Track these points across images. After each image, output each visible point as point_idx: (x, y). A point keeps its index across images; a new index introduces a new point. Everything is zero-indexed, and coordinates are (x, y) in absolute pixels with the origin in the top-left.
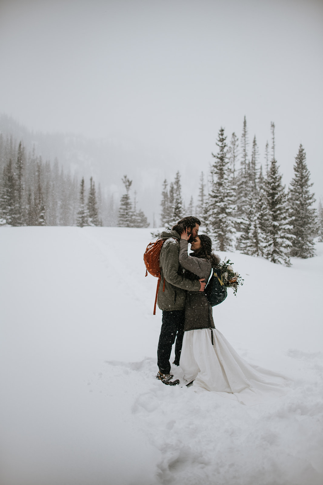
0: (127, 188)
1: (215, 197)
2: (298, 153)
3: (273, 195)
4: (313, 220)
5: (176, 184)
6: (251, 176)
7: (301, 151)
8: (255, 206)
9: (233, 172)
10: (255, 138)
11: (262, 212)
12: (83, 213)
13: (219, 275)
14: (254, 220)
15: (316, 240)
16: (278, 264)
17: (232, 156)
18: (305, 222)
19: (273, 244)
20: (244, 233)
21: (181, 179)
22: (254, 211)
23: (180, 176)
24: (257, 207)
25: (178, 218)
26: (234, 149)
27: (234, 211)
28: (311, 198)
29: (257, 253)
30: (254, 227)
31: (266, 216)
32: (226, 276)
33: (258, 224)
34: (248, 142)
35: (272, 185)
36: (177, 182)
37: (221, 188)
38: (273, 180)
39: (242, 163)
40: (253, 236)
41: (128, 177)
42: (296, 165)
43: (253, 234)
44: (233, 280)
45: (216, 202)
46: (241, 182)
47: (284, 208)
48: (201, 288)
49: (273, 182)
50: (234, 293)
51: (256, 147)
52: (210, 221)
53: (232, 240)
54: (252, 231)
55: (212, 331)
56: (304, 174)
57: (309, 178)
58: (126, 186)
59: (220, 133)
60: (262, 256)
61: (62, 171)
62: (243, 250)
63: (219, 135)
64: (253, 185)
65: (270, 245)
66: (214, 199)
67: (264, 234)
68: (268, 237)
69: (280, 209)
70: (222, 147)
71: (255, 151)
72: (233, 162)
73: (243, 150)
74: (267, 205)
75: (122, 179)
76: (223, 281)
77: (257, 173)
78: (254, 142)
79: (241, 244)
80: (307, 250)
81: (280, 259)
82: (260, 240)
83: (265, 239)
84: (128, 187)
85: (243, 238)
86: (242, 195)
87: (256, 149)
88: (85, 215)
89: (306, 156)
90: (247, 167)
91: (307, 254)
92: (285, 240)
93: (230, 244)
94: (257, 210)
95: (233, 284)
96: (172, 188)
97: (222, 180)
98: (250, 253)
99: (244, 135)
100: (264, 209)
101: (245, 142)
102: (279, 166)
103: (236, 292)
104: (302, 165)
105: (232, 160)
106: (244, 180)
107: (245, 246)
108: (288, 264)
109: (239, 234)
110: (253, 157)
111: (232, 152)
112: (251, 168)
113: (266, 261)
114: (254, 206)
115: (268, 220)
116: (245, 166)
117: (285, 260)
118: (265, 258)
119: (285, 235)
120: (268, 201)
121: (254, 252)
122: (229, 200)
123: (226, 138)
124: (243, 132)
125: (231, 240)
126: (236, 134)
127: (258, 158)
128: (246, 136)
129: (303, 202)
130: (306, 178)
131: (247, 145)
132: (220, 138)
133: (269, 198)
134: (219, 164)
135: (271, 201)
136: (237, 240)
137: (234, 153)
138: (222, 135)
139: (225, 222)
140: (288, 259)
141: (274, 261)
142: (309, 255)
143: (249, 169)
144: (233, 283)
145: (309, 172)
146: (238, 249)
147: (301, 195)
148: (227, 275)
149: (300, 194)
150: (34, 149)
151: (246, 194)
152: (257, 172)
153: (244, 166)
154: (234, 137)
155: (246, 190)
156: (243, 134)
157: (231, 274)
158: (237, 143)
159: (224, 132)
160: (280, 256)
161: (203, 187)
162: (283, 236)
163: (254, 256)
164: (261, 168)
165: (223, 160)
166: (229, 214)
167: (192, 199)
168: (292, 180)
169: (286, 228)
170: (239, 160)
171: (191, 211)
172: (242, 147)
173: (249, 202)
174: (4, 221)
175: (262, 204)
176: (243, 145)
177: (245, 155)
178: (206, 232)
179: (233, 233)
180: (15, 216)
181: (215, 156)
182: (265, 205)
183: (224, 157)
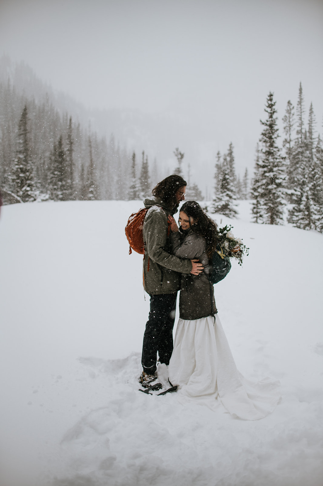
0: (179, 161)
1: (264, 167)
5: (229, 156)
6: (307, 146)
8: (308, 176)
9: (289, 143)
10: (311, 106)
11: (315, 182)
12: (135, 188)
14: (306, 191)
17: (287, 126)
20: (297, 205)
21: (234, 150)
22: (307, 181)
23: (233, 147)
24: (310, 177)
25: (225, 190)
26: (290, 118)
27: (284, 181)
29: (309, 226)
30: (306, 198)
31: (319, 187)
32: (226, 246)
33: (310, 195)
34: (304, 110)
36: (230, 154)
37: (270, 157)
39: (298, 132)
40: (304, 208)
41: (179, 150)
43: (305, 206)
45: (265, 172)
46: (297, 152)
51: (313, 115)
52: (259, 192)
54: (304, 203)
58: (178, 159)
59: (269, 98)
60: (316, 229)
61: (118, 146)
62: (296, 223)
63: (269, 100)
64: (310, 155)
66: (264, 169)
67: (317, 206)
70: (271, 113)
71: (311, 119)
72: (289, 131)
73: (299, 118)
74: (321, 174)
75: (174, 152)
76: (223, 252)
77: (314, 143)
78: (311, 109)
79: (294, 217)
82: (312, 212)
83: (319, 211)
84: (180, 159)
85: (296, 210)
86: (298, 165)
87: (313, 117)
88: (137, 189)
90: (303, 137)
93: (281, 217)
94: (309, 180)
96: (225, 160)
97: (271, 148)
98: (302, 226)
99: (300, 103)
100: (317, 179)
101: (301, 110)
105: (287, 129)
106: (300, 150)
107: (297, 218)
109: (291, 207)
110: (309, 126)
111: (288, 121)
112: (308, 138)
113: (320, 234)
114: (306, 176)
116: (302, 135)
118: (319, 231)
120: (322, 170)
121: (306, 226)
122: (279, 170)
123: (275, 103)
124: (299, 100)
125: (281, 213)
126: (292, 102)
127: (316, 126)
128: (302, 104)
131: (303, 114)
132: (268, 103)
133: (322, 167)
134: (268, 132)
136: (289, 213)
137: (289, 121)
138: (271, 100)
139: (275, 193)
143: (306, 138)
146: (291, 222)
148: (227, 244)
150: (90, 126)
152: (314, 141)
153: (300, 136)
154: (290, 105)
155: (302, 161)
156: (298, 102)
158: (292, 112)
159: (273, 97)
161: (258, 159)
163: (307, 230)
164: (319, 137)
165: (272, 127)
166: (279, 185)
167: (246, 170)
170: (294, 129)
171: (245, 184)
172: (298, 115)
173: (302, 172)
174: (47, 196)
175: (315, 173)
176: (299, 113)
177: (301, 124)
178: (257, 205)
179: (284, 206)
180: (67, 192)
181: (264, 123)
182: (319, 174)
183: (274, 124)
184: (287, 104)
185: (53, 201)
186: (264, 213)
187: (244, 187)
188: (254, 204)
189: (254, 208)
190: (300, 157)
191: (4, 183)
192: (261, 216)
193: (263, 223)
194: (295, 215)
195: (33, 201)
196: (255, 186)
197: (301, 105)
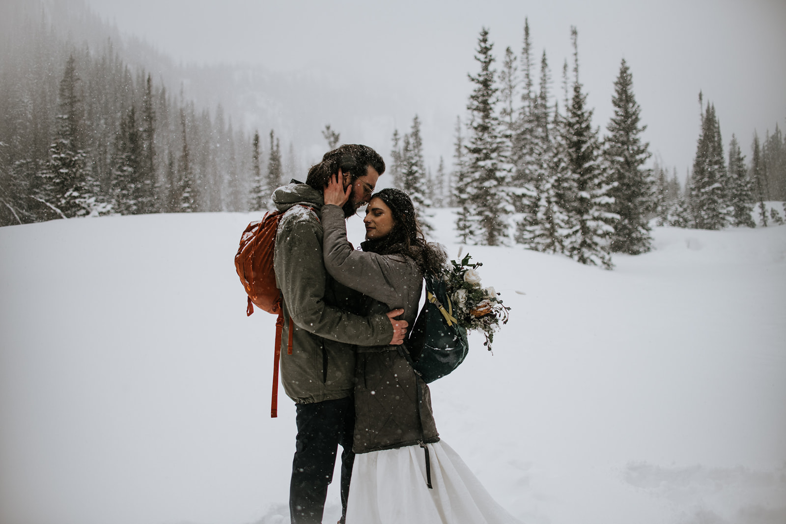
1: (476, 151)
2: (619, 75)
3: (578, 145)
4: (648, 188)
5: (414, 136)
6: (539, 119)
7: (624, 71)
8: (548, 165)
9: (510, 114)
10: (544, 55)
11: (559, 175)
12: (259, 191)
13: (443, 300)
14: (545, 190)
15: (653, 222)
16: (590, 265)
17: (507, 87)
18: (634, 192)
19: (580, 231)
20: (531, 215)
21: (422, 128)
22: (546, 174)
23: (420, 123)
24: (550, 167)
25: (412, 191)
26: (510, 75)
27: (510, 174)
28: (643, 152)
29: (552, 248)
30: (547, 201)
31: (567, 182)
32: (461, 300)
33: (554, 196)
34: (533, 62)
35: (576, 127)
36: (416, 134)
37: (486, 135)
38: (577, 119)
39: (525, 97)
40: (544, 217)
41: (332, 129)
42: (616, 95)
43: (544, 214)
44: (481, 309)
45: (478, 160)
46: (523, 129)
47: (598, 166)
48: (396, 335)
49: (578, 122)
50: (485, 344)
51: (547, 70)
52: (468, 193)
53: (507, 226)
54: (543, 209)
55: (427, 452)
56: (631, 110)
57: (639, 116)
58: (330, 143)
59: (481, 38)
60: (563, 252)
61: (230, 125)
62: (529, 243)
63: (481, 41)
64: (543, 135)
65: (577, 231)
66: (476, 155)
67: (565, 213)
68: (572, 219)
69: (590, 169)
70: (485, 62)
71: (545, 76)
72: (509, 96)
73: (524, 75)
74: (568, 162)
75: (323, 132)
76: (454, 313)
77: (550, 114)
78: (544, 61)
79: (525, 233)
80: (639, 240)
81: (593, 258)
82: (557, 224)
83: (567, 222)
84: (333, 145)
85: (528, 222)
86: (525, 151)
87: (548, 73)
88: (262, 194)
89: (633, 80)
90: (532, 105)
91: (640, 247)
92: (601, 223)
93: (506, 233)
94: (550, 172)
95: (482, 320)
96: (408, 143)
97: (487, 120)
98: (540, 247)
99: (526, 50)
100: (564, 169)
101: (528, 61)
102: (587, 94)
103: (491, 341)
104: (627, 96)
105: (506, 93)
106: (528, 126)
107: (532, 235)
108: (608, 265)
109: (520, 217)
110: (542, 88)
111: (507, 79)
112: (540, 106)
113: (569, 260)
114: (545, 166)
115: (570, 189)
116: (530, 102)
117: (603, 258)
118: (567, 255)
119: (600, 214)
120: (570, 155)
121: (548, 246)
122: (500, 156)
123: (491, 46)
124: (524, 45)
125: (505, 226)
126: (512, 49)
127: (551, 87)
128: (530, 52)
129: (629, 159)
130: (634, 117)
131: (531, 68)
132: (481, 46)
133: (571, 150)
134: (481, 93)
135: (574, 156)
136: (518, 227)
137: (509, 80)
138: (485, 41)
139: (495, 194)
140: (607, 257)
141: (583, 260)
142: (641, 250)
143: (536, 107)
144: (483, 317)
145: (638, 106)
146: (521, 242)
147: (625, 147)
148: (464, 296)
149: (623, 143)
150: (182, 92)
151: (532, 150)
152: (550, 112)
153: (526, 103)
154: (510, 54)
155: (532, 143)
156: (524, 49)
157: (476, 294)
158: (514, 65)
159: (489, 37)
160: (594, 252)
161: (460, 142)
162: (598, 217)
163: (549, 253)
164: (556, 106)
165: (488, 86)
166: (501, 181)
167: (442, 161)
168: (609, 121)
169: (603, 202)
170: (518, 93)
171: (441, 182)
172: (524, 70)
173: (537, 160)
174: (109, 207)
175: (560, 160)
176: (525, 67)
177: (529, 84)
178: (464, 215)
179: (510, 214)
180: (144, 200)
181: (474, 78)
182: (565, 162)
183: (490, 81)
184: (504, 52)
185: (119, 215)
186: (476, 228)
187: (438, 188)
188: (459, 213)
189: (460, 220)
190: (528, 137)
191: (37, 186)
192: (471, 232)
193: (476, 244)
194: (527, 230)
195: (84, 215)
196: (461, 184)
197: (528, 54)
